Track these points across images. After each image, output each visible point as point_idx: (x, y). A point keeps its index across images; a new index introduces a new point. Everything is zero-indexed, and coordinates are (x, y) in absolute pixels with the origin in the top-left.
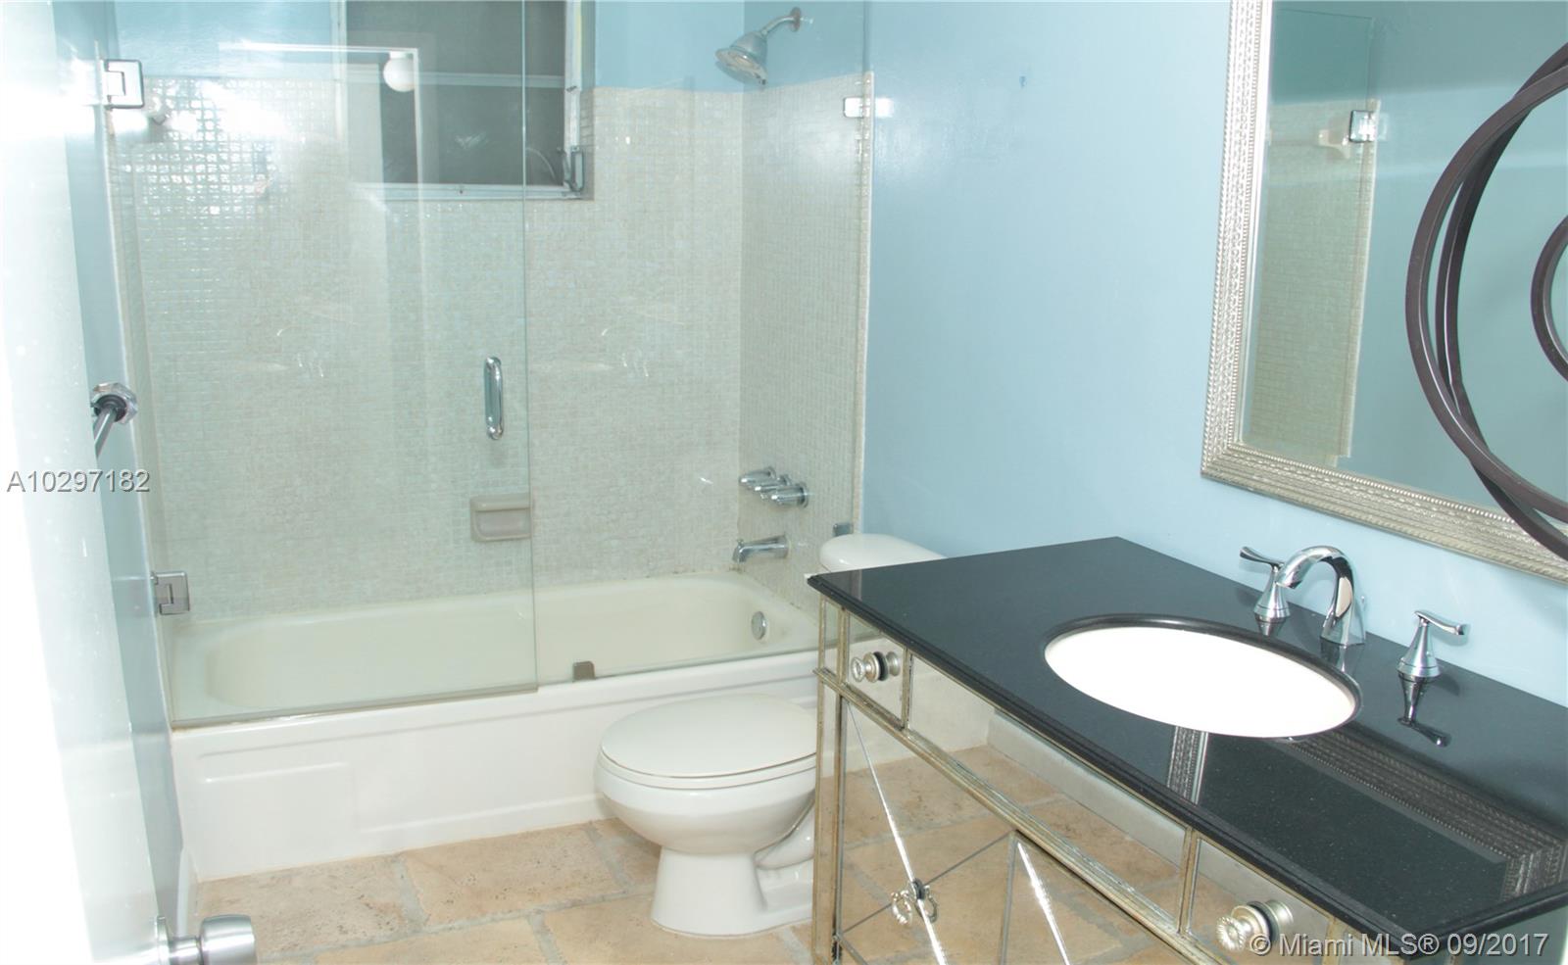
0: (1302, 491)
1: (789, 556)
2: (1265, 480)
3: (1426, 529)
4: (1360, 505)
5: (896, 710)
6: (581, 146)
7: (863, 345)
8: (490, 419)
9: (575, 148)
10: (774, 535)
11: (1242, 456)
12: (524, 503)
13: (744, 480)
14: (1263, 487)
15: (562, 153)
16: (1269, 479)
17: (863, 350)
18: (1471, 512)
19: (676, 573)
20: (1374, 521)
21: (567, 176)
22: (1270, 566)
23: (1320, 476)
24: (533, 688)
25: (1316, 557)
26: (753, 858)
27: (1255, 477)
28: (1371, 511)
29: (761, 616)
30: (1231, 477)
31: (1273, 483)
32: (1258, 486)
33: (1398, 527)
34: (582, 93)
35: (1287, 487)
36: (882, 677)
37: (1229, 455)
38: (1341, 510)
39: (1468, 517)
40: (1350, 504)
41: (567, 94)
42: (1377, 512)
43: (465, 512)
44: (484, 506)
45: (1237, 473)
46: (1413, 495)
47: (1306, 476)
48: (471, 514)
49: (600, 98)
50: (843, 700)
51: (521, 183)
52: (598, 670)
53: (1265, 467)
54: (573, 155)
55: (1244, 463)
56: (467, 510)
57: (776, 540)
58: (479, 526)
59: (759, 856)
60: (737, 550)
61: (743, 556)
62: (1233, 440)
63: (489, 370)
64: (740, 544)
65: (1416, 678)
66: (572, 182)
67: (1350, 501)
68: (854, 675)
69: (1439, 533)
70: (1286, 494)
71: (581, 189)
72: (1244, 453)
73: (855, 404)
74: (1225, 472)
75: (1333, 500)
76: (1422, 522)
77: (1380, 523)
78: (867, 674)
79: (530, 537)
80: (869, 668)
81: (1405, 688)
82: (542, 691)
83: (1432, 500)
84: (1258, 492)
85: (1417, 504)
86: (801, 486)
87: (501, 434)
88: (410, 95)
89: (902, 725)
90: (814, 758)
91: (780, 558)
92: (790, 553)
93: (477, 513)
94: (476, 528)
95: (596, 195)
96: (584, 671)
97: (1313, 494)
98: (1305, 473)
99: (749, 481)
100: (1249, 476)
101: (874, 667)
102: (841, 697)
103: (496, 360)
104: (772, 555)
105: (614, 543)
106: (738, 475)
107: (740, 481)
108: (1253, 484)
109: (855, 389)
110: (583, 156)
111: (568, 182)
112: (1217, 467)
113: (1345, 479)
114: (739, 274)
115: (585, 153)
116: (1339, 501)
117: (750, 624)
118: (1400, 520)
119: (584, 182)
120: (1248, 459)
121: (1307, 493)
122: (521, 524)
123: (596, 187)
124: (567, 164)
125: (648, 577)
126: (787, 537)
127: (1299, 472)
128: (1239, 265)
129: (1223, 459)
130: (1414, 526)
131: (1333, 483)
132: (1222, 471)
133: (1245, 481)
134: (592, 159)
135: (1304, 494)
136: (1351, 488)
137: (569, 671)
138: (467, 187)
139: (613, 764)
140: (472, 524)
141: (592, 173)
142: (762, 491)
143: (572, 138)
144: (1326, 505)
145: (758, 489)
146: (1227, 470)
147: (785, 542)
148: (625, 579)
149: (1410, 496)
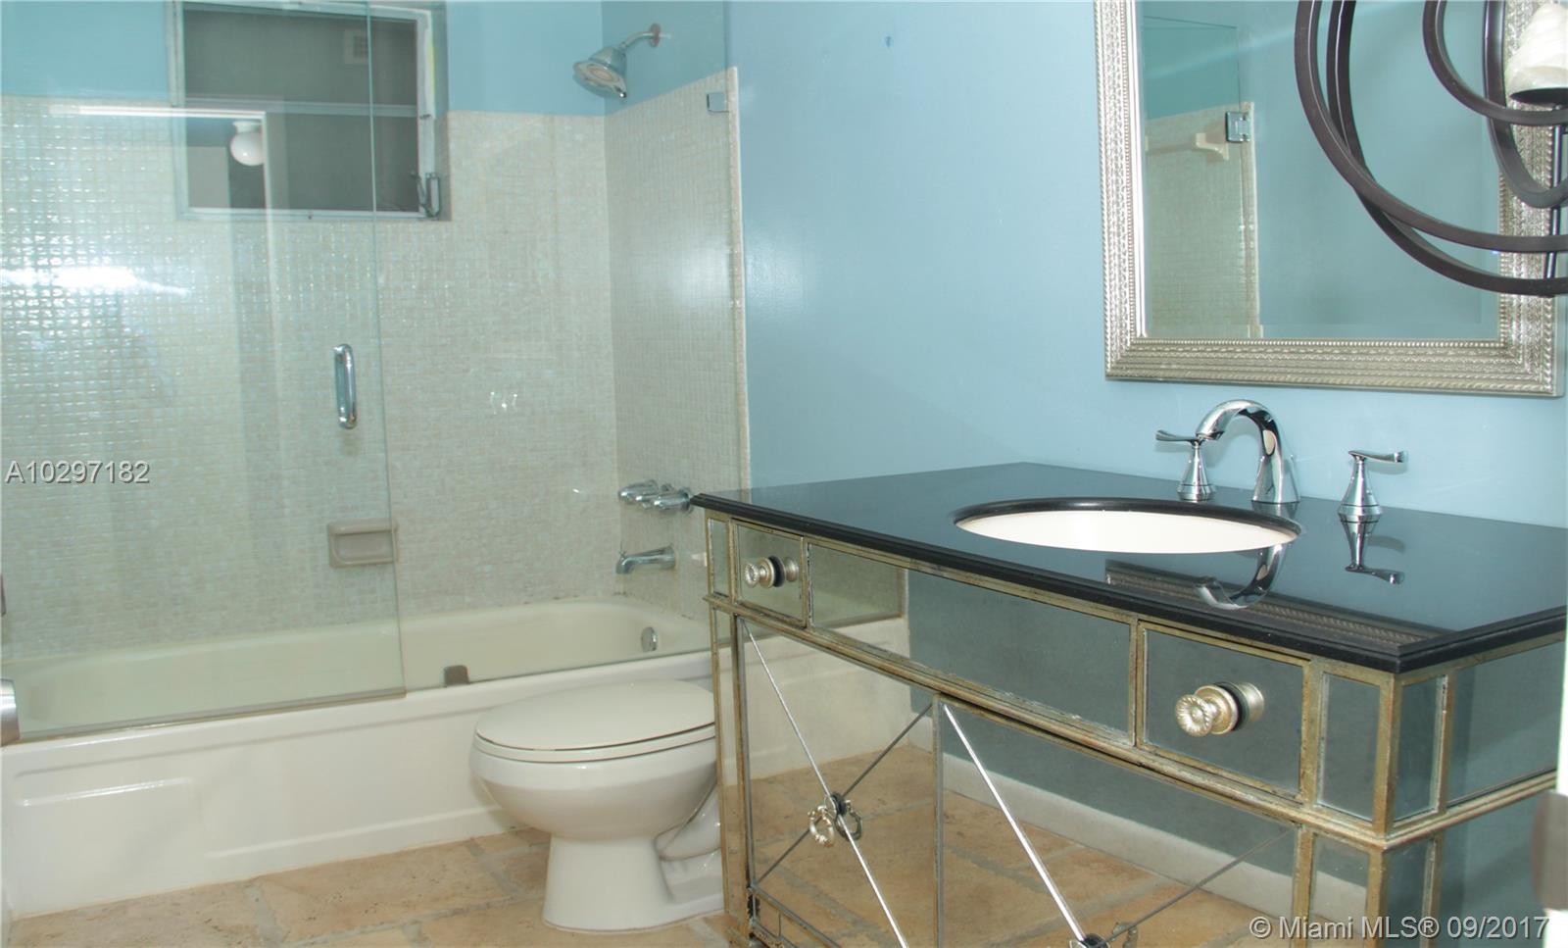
0: (1214, 368)
1: (676, 567)
2: (1174, 366)
3: (1349, 375)
4: (1277, 367)
5: (797, 613)
6: (436, 173)
7: (741, 334)
8: (342, 409)
9: (431, 175)
10: (660, 547)
11: (1148, 348)
12: (385, 526)
13: (624, 494)
14: (1172, 374)
15: (416, 177)
16: (1178, 364)
17: (742, 340)
18: (1393, 346)
19: (556, 598)
20: (1293, 380)
21: (422, 200)
22: (1189, 444)
23: (1231, 349)
24: (401, 693)
25: (1234, 410)
26: (654, 843)
27: (1163, 367)
28: (1289, 370)
29: (651, 631)
30: (1138, 372)
31: (1183, 367)
32: (1167, 374)
33: (1319, 380)
34: (436, 121)
35: (1198, 368)
36: (778, 581)
37: (1134, 350)
38: (1257, 377)
39: (1391, 352)
40: (1265, 369)
41: (420, 122)
42: (1295, 370)
43: (322, 538)
44: (343, 529)
45: (1142, 366)
46: (1330, 344)
47: (1216, 351)
48: (329, 541)
49: (455, 120)
50: (738, 620)
51: (371, 209)
52: (471, 676)
53: (1172, 354)
54: (428, 181)
55: (1150, 354)
56: (324, 536)
57: (662, 551)
58: (337, 552)
59: (662, 843)
60: (620, 562)
61: (629, 568)
62: (1135, 335)
63: (340, 359)
64: (623, 556)
65: (1360, 517)
66: (428, 205)
67: (1265, 366)
68: (746, 582)
69: (1362, 375)
70: (1197, 375)
71: (438, 214)
72: (1148, 345)
73: (737, 394)
74: (1132, 369)
75: (1247, 369)
76: (1343, 369)
77: (1300, 380)
78: (761, 579)
79: (392, 562)
80: (763, 572)
81: (1347, 529)
82: (410, 697)
83: (1351, 344)
84: (1167, 381)
85: (1336, 351)
86: (686, 491)
87: (354, 420)
88: (260, 168)
89: (803, 624)
90: (712, 728)
91: (668, 569)
92: (677, 564)
93: (336, 537)
94: (334, 553)
95: (454, 215)
96: (456, 676)
97: (1225, 368)
98: (1215, 349)
99: (629, 494)
100: (1157, 366)
101: (769, 571)
102: (735, 617)
103: (347, 347)
104: (659, 566)
105: (488, 568)
106: (618, 489)
107: (619, 494)
108: (1161, 373)
109: (736, 379)
110: (439, 181)
111: (423, 205)
112: (1121, 366)
113: (1258, 345)
114: (608, 294)
115: (442, 178)
116: (1254, 369)
117: (639, 641)
118: (1320, 371)
119: (440, 206)
120: (1154, 349)
121: (1220, 368)
122: (384, 549)
123: (453, 208)
124: (421, 187)
125: (526, 603)
126: (674, 548)
127: (1208, 350)
128: (1124, 162)
129: (1128, 356)
130: (1336, 375)
131: (1246, 352)
132: (1127, 369)
133: (1152, 373)
134: (448, 181)
135: (1217, 371)
136: (1264, 352)
137: (440, 677)
138: (315, 212)
139: (488, 744)
140: (330, 550)
141: (448, 196)
142: (643, 501)
143: (426, 166)
144: (1240, 376)
145: (639, 498)
146: (1132, 366)
147: (672, 552)
148: (501, 606)
149: (1328, 345)
